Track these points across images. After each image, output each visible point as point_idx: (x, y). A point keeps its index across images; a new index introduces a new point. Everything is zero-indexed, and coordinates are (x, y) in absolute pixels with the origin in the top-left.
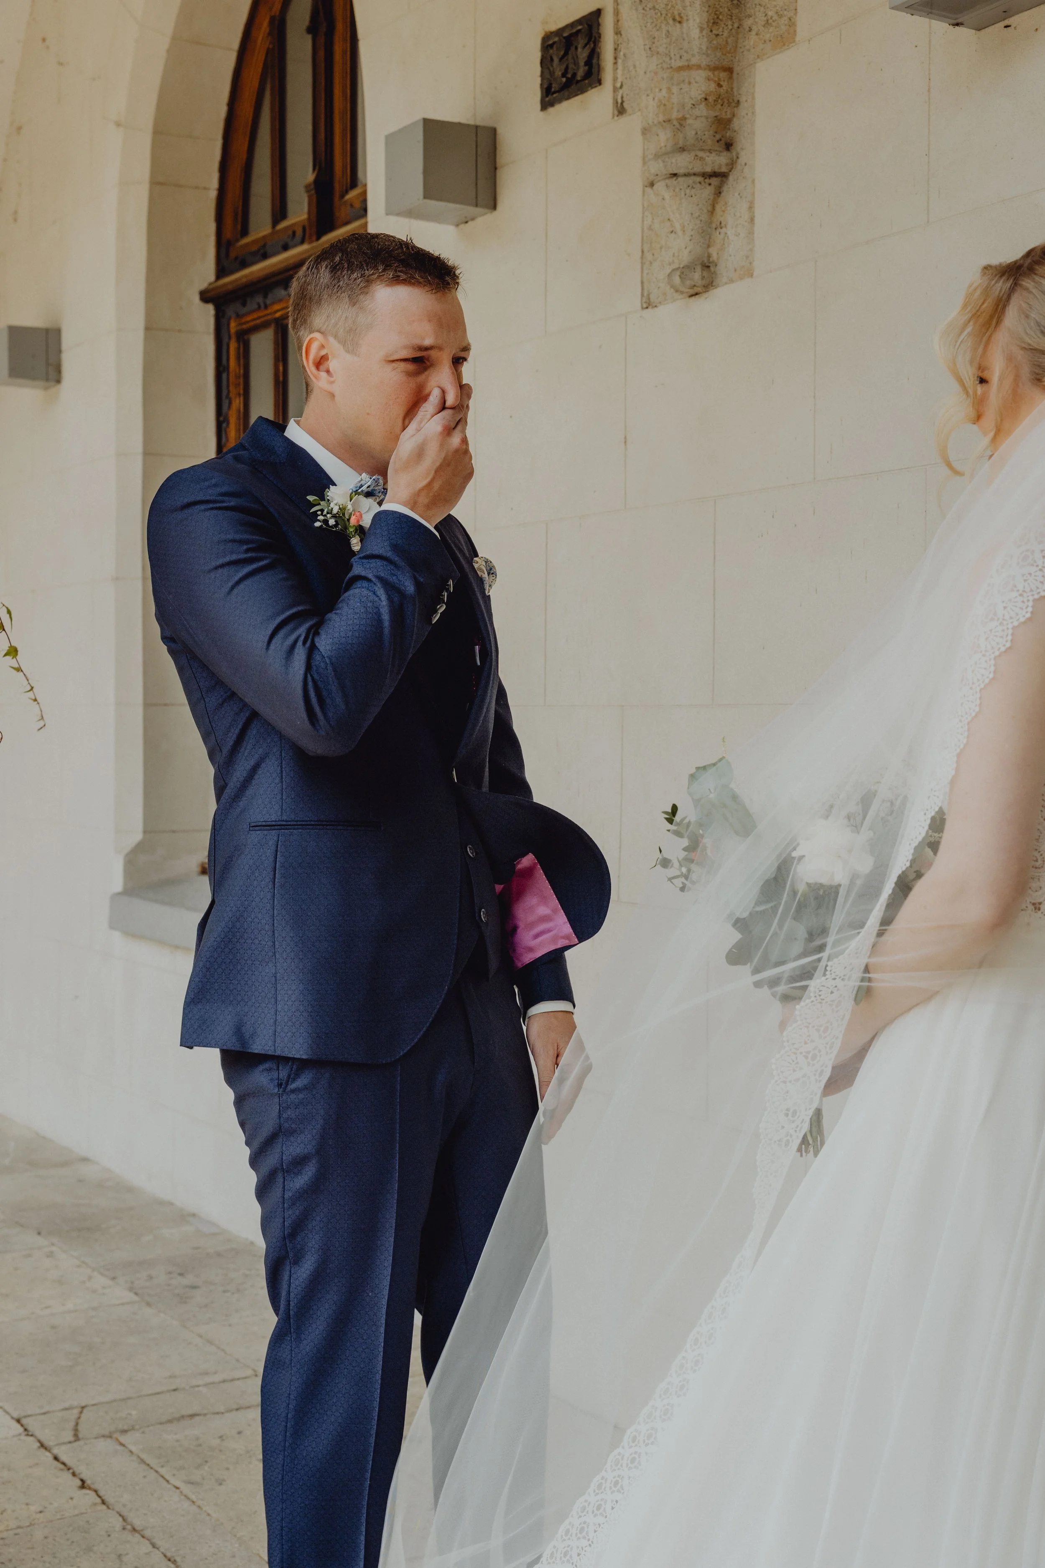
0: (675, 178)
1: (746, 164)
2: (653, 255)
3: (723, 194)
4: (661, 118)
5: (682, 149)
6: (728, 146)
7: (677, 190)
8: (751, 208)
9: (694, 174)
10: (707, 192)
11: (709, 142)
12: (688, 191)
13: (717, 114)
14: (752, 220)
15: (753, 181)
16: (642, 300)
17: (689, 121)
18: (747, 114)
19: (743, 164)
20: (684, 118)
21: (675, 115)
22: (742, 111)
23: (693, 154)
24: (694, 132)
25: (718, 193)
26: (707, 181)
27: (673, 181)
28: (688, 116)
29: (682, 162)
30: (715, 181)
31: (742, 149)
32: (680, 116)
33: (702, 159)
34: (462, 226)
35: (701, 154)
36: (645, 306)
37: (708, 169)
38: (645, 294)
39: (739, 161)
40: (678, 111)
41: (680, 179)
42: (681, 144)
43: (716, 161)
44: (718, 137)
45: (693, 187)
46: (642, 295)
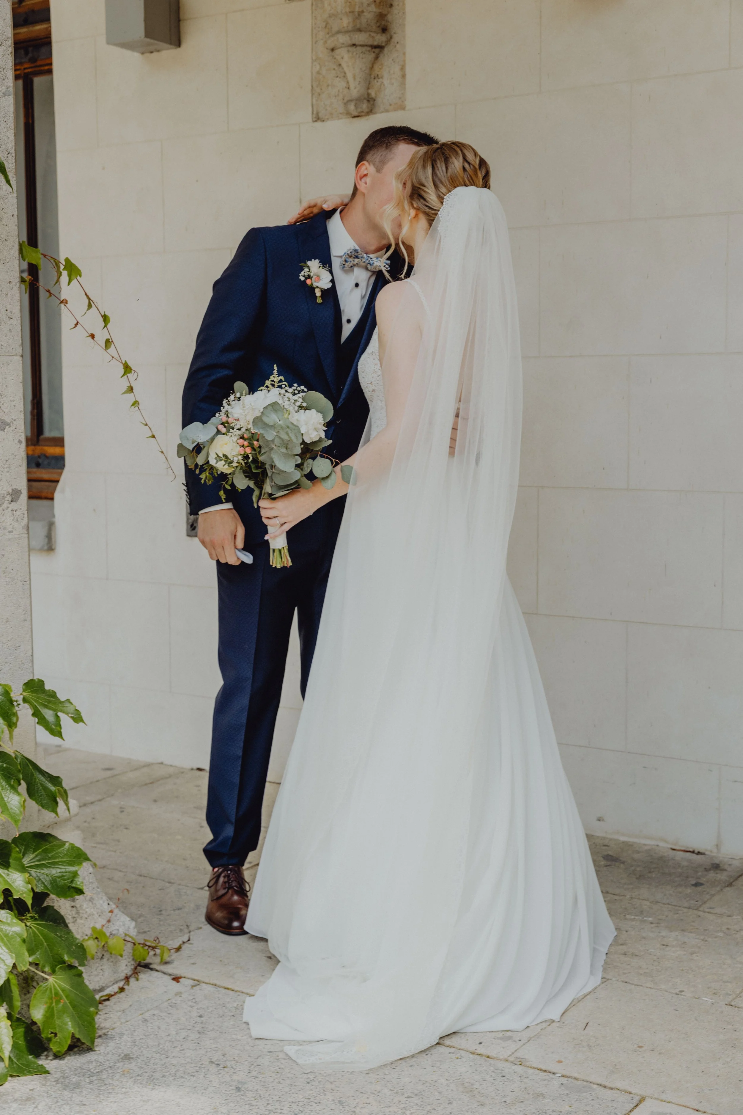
0: (354, 47)
1: (398, 43)
2: (321, 89)
3: (379, 59)
4: (348, 10)
5: (360, 30)
6: (384, 30)
7: (355, 54)
8: (403, 68)
9: (366, 46)
10: (372, 56)
11: (374, 27)
12: (361, 55)
13: (380, 11)
14: (404, 76)
15: (404, 54)
16: (312, 116)
17: (365, 14)
18: (399, 13)
19: (396, 42)
20: (363, 12)
21: (357, 9)
22: (395, 10)
23: (368, 33)
24: (366, 20)
25: (377, 58)
26: (374, 50)
27: (353, 48)
28: (365, 11)
29: (361, 38)
30: (377, 51)
31: (395, 33)
32: (361, 10)
33: (373, 37)
34: (148, 55)
35: (372, 34)
36: (314, 119)
37: (375, 43)
38: (315, 112)
39: (393, 40)
40: (359, 7)
41: (358, 48)
42: (358, 26)
43: (380, 39)
44: (378, 24)
45: (364, 53)
46: (313, 113)
